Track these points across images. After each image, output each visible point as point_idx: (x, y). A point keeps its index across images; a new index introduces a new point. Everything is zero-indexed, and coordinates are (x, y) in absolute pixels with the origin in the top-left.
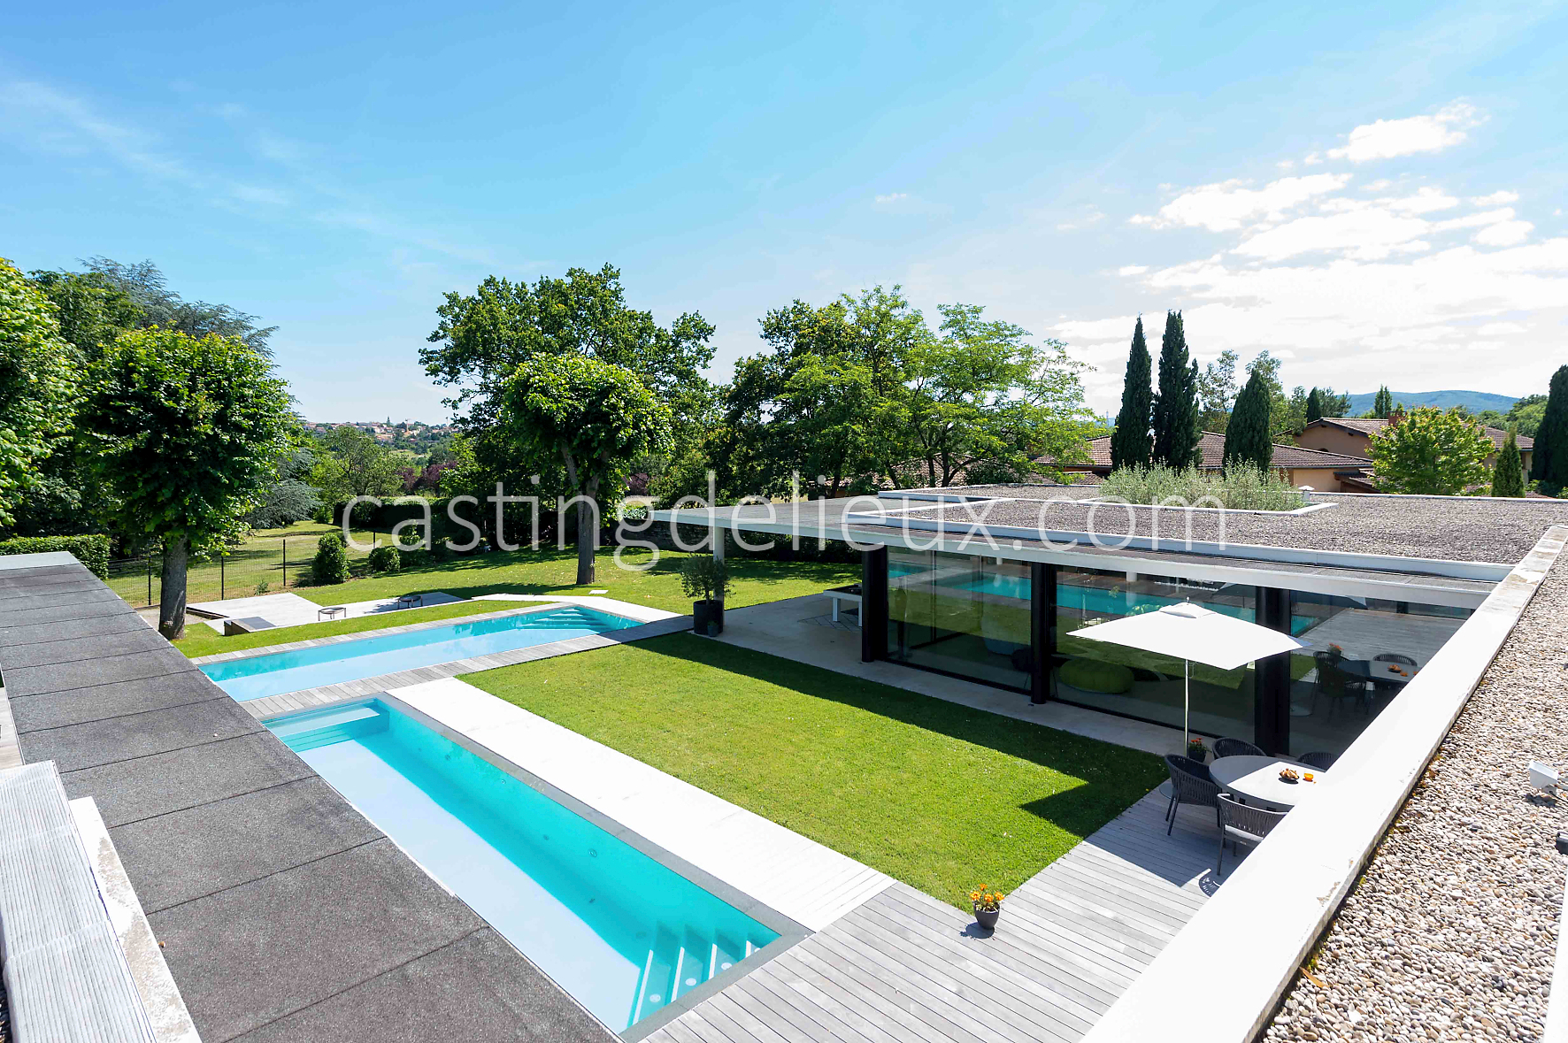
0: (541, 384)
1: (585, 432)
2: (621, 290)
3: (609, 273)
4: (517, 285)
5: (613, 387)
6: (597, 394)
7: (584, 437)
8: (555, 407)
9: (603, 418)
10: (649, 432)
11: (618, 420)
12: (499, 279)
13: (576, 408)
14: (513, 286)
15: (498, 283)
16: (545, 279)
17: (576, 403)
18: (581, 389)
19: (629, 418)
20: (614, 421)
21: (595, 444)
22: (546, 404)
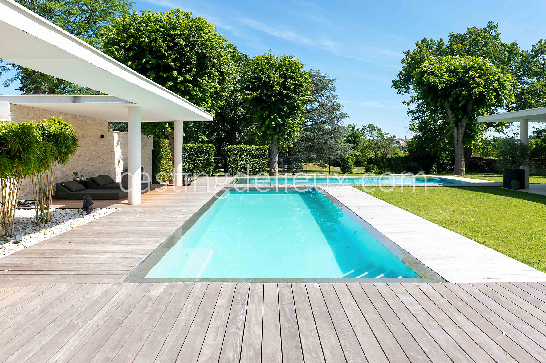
0: (432, 71)
1: (456, 94)
2: (499, 34)
3: (491, 26)
4: (438, 41)
5: (472, 67)
6: (463, 72)
7: (455, 96)
8: (437, 80)
9: (466, 84)
10: (496, 90)
11: (474, 83)
12: (429, 39)
13: (451, 81)
14: (436, 42)
15: (428, 41)
16: (452, 34)
17: (451, 78)
18: (455, 72)
19: (481, 82)
20: (472, 84)
21: (460, 99)
22: (432, 79)
